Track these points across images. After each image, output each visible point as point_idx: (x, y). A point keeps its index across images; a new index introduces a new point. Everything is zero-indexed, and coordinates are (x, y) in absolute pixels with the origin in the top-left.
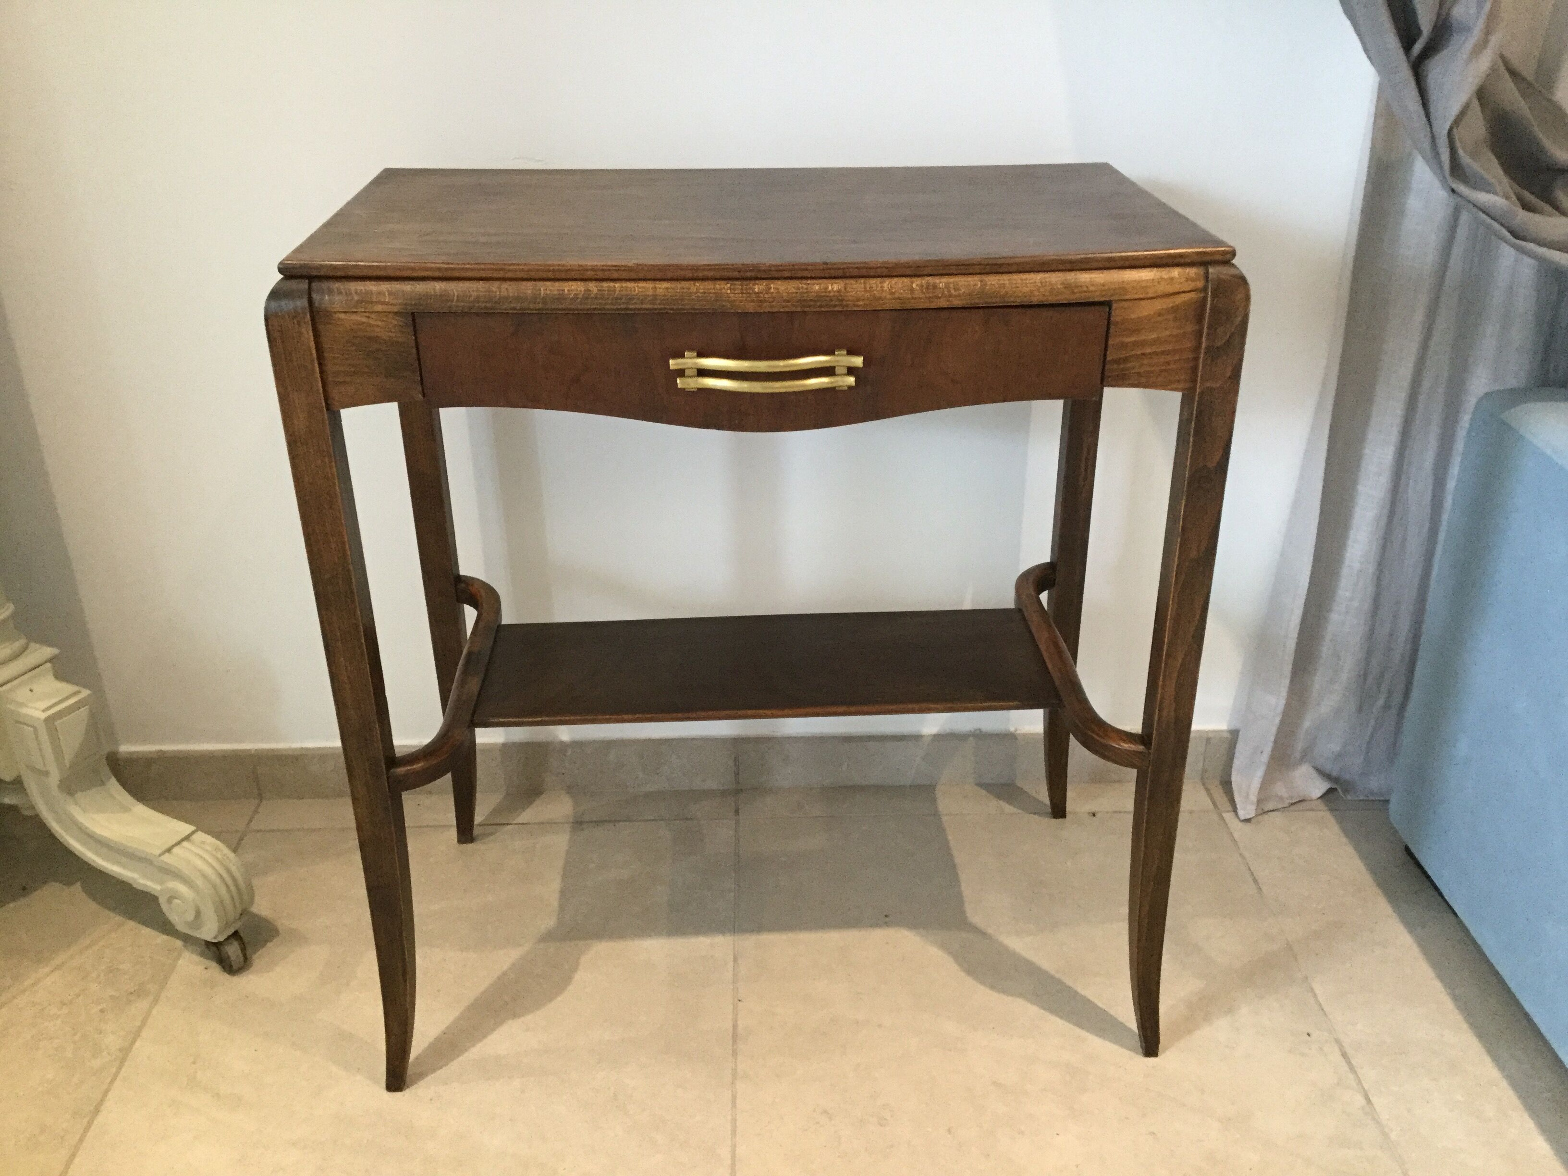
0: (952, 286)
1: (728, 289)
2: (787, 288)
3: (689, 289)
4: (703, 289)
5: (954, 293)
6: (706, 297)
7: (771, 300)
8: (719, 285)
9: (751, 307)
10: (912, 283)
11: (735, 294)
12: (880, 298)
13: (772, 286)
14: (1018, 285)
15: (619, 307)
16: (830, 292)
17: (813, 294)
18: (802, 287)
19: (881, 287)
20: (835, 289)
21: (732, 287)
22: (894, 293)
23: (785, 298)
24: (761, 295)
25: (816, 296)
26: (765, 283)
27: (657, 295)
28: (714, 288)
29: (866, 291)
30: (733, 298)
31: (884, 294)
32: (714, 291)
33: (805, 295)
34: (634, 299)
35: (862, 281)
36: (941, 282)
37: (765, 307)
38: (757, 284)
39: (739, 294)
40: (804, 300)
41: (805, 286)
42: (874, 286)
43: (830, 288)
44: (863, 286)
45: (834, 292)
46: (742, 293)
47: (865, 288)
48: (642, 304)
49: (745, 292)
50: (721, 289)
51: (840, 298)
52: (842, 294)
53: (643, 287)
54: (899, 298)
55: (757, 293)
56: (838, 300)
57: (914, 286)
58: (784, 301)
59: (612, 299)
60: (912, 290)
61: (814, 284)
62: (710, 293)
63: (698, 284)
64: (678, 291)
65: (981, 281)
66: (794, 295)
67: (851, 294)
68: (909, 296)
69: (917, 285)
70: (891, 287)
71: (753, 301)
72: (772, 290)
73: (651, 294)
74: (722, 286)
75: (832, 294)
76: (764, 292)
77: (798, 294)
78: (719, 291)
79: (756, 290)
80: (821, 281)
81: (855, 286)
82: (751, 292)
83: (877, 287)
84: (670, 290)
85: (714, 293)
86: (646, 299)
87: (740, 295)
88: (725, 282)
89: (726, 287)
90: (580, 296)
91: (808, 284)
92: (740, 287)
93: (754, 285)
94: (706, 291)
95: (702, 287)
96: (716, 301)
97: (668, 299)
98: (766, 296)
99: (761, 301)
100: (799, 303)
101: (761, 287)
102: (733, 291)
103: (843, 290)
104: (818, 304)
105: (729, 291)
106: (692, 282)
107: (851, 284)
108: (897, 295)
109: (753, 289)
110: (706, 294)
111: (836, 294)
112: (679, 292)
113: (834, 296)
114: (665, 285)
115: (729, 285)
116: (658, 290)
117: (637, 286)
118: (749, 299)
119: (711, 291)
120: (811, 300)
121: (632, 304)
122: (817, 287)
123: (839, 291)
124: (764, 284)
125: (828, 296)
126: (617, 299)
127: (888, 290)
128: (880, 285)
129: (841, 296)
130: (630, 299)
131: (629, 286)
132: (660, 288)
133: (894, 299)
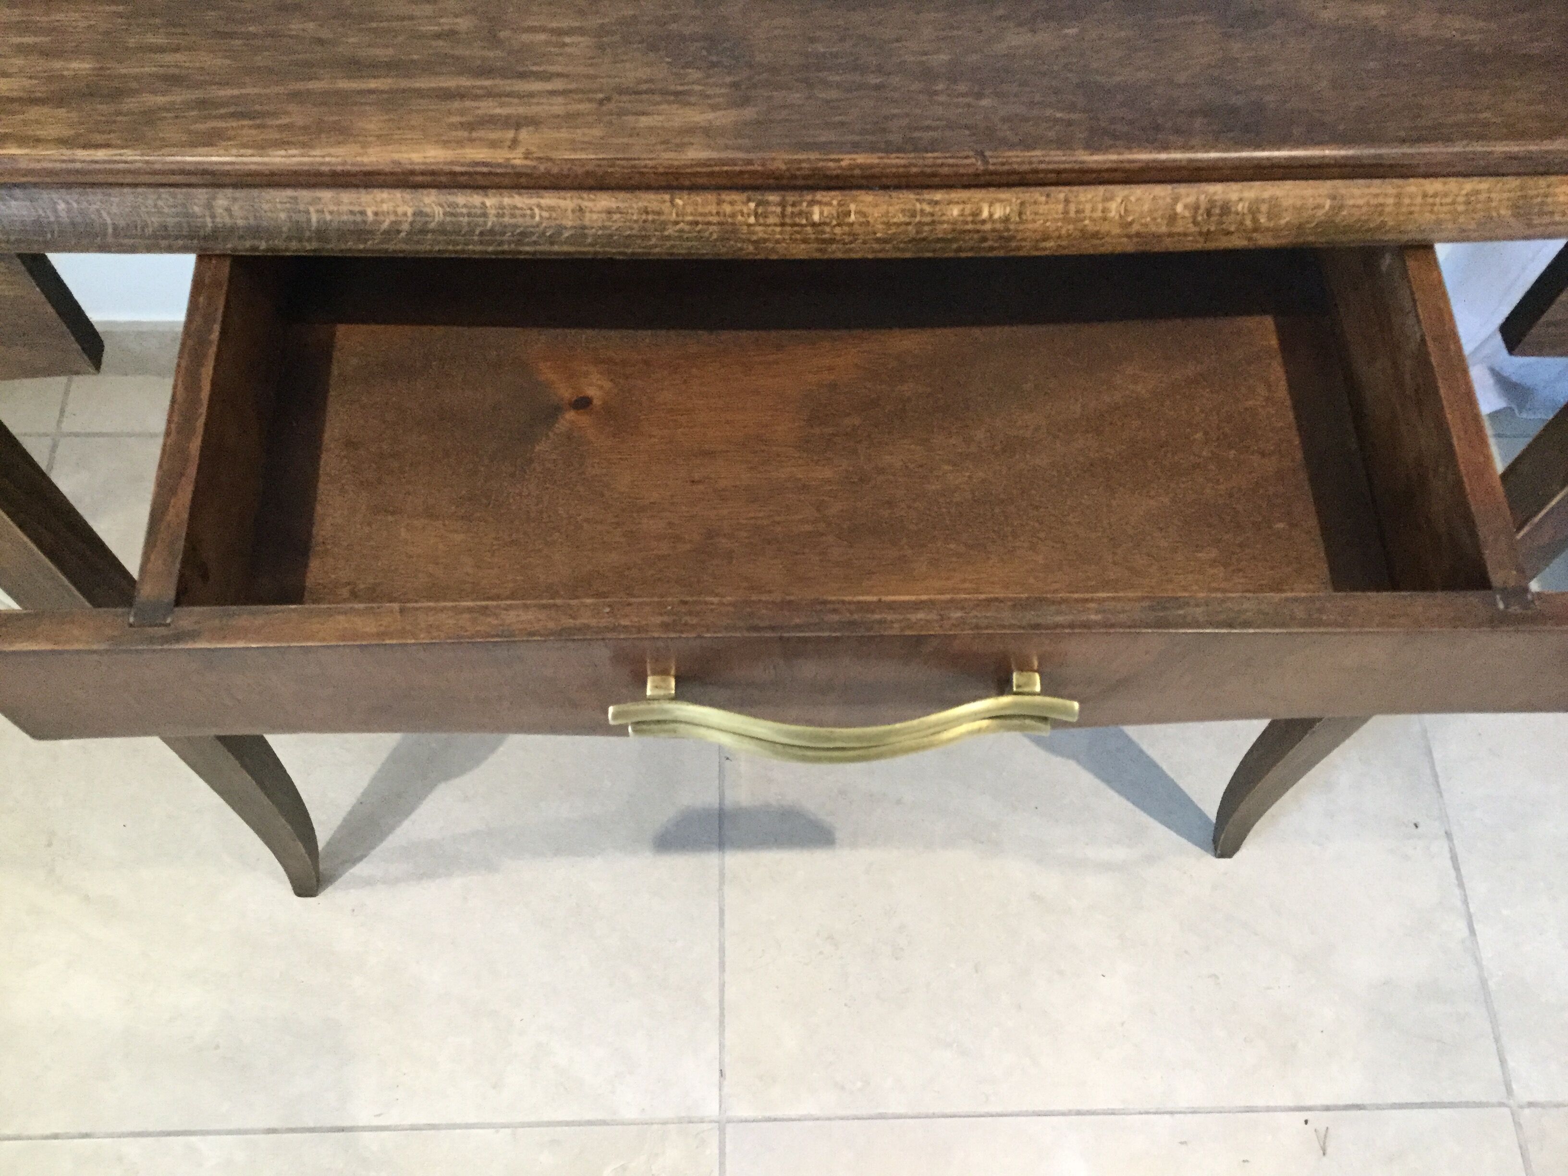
0: (1264, 208)
1: (749, 215)
2: (888, 212)
3: (659, 213)
4: (692, 214)
5: (1267, 224)
6: (699, 232)
7: (847, 239)
8: (732, 203)
9: (800, 251)
10: (1176, 199)
11: (769, 225)
12: (1095, 235)
13: (853, 207)
14: (1413, 208)
15: (500, 248)
16: (984, 222)
17: (945, 226)
18: (922, 211)
19: (1103, 212)
20: (996, 216)
21: (760, 210)
22: (1131, 224)
23: (879, 235)
24: (828, 229)
25: (954, 230)
26: (834, 198)
27: (584, 228)
28: (718, 213)
29: (1066, 218)
30: (761, 235)
31: (1105, 228)
32: (714, 219)
33: (926, 228)
34: (532, 233)
35: (1061, 193)
36: (1241, 200)
37: (834, 252)
38: (820, 203)
39: (775, 225)
40: (924, 239)
41: (928, 208)
42: (1088, 207)
43: (985, 214)
44: (1060, 207)
45: (994, 222)
46: (783, 225)
47: (1066, 212)
48: (552, 243)
49: (788, 221)
50: (733, 215)
51: (1006, 234)
52: (1012, 227)
53: (551, 209)
54: (1138, 234)
55: (820, 224)
56: (1001, 238)
57: (1179, 208)
58: (878, 240)
59: (482, 234)
60: (1173, 218)
61: (950, 203)
62: (709, 223)
63: (679, 202)
64: (635, 218)
65: (1334, 198)
66: (902, 228)
67: (1030, 226)
68: (1164, 229)
69: (1186, 206)
70: (1126, 210)
71: (805, 241)
72: (853, 218)
73: (570, 224)
74: (738, 208)
75: (988, 227)
76: (834, 222)
77: (910, 228)
78: (730, 220)
79: (816, 217)
80: (964, 194)
81: (1042, 209)
82: (804, 222)
83: (1093, 210)
84: (616, 217)
85: (720, 224)
86: (560, 234)
87: (778, 229)
88: (744, 196)
89: (745, 211)
90: (406, 227)
91: (937, 203)
92: (779, 210)
93: (812, 203)
94: (700, 219)
95: (689, 209)
96: (722, 239)
97: (611, 236)
98: (838, 230)
99: (824, 241)
100: (910, 245)
101: (826, 210)
102: (761, 221)
103: (1015, 218)
104: (955, 246)
105: (752, 220)
106: (667, 197)
107: (1035, 203)
108: (1135, 228)
109: (808, 215)
110: (700, 227)
111: (998, 226)
112: (636, 221)
113: (994, 230)
114: (604, 201)
115: (752, 205)
116: (588, 215)
117: (539, 206)
118: (798, 236)
119: (711, 219)
120: (938, 240)
121: (528, 244)
122: (955, 211)
123: (1006, 220)
124: (835, 202)
125: (978, 231)
126: (492, 232)
127: (1117, 217)
128: (1100, 206)
129: (1008, 230)
130: (522, 234)
131: (519, 205)
132: (591, 211)
133: (1129, 236)
